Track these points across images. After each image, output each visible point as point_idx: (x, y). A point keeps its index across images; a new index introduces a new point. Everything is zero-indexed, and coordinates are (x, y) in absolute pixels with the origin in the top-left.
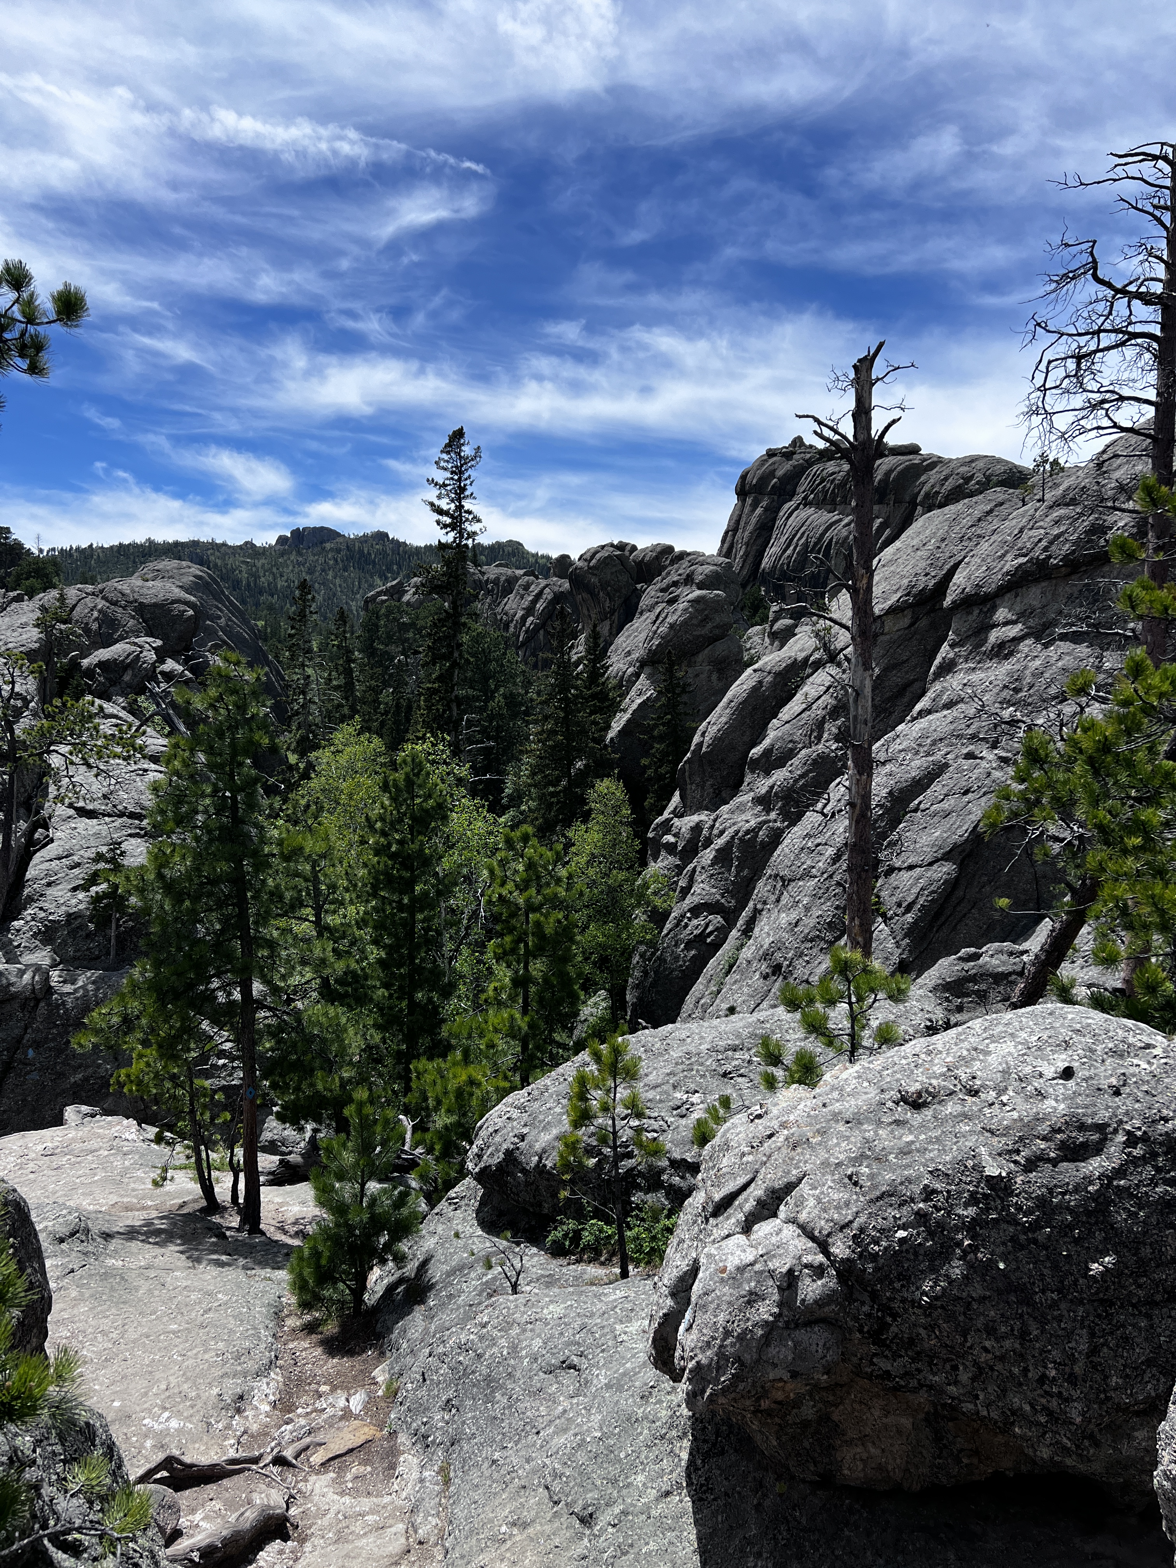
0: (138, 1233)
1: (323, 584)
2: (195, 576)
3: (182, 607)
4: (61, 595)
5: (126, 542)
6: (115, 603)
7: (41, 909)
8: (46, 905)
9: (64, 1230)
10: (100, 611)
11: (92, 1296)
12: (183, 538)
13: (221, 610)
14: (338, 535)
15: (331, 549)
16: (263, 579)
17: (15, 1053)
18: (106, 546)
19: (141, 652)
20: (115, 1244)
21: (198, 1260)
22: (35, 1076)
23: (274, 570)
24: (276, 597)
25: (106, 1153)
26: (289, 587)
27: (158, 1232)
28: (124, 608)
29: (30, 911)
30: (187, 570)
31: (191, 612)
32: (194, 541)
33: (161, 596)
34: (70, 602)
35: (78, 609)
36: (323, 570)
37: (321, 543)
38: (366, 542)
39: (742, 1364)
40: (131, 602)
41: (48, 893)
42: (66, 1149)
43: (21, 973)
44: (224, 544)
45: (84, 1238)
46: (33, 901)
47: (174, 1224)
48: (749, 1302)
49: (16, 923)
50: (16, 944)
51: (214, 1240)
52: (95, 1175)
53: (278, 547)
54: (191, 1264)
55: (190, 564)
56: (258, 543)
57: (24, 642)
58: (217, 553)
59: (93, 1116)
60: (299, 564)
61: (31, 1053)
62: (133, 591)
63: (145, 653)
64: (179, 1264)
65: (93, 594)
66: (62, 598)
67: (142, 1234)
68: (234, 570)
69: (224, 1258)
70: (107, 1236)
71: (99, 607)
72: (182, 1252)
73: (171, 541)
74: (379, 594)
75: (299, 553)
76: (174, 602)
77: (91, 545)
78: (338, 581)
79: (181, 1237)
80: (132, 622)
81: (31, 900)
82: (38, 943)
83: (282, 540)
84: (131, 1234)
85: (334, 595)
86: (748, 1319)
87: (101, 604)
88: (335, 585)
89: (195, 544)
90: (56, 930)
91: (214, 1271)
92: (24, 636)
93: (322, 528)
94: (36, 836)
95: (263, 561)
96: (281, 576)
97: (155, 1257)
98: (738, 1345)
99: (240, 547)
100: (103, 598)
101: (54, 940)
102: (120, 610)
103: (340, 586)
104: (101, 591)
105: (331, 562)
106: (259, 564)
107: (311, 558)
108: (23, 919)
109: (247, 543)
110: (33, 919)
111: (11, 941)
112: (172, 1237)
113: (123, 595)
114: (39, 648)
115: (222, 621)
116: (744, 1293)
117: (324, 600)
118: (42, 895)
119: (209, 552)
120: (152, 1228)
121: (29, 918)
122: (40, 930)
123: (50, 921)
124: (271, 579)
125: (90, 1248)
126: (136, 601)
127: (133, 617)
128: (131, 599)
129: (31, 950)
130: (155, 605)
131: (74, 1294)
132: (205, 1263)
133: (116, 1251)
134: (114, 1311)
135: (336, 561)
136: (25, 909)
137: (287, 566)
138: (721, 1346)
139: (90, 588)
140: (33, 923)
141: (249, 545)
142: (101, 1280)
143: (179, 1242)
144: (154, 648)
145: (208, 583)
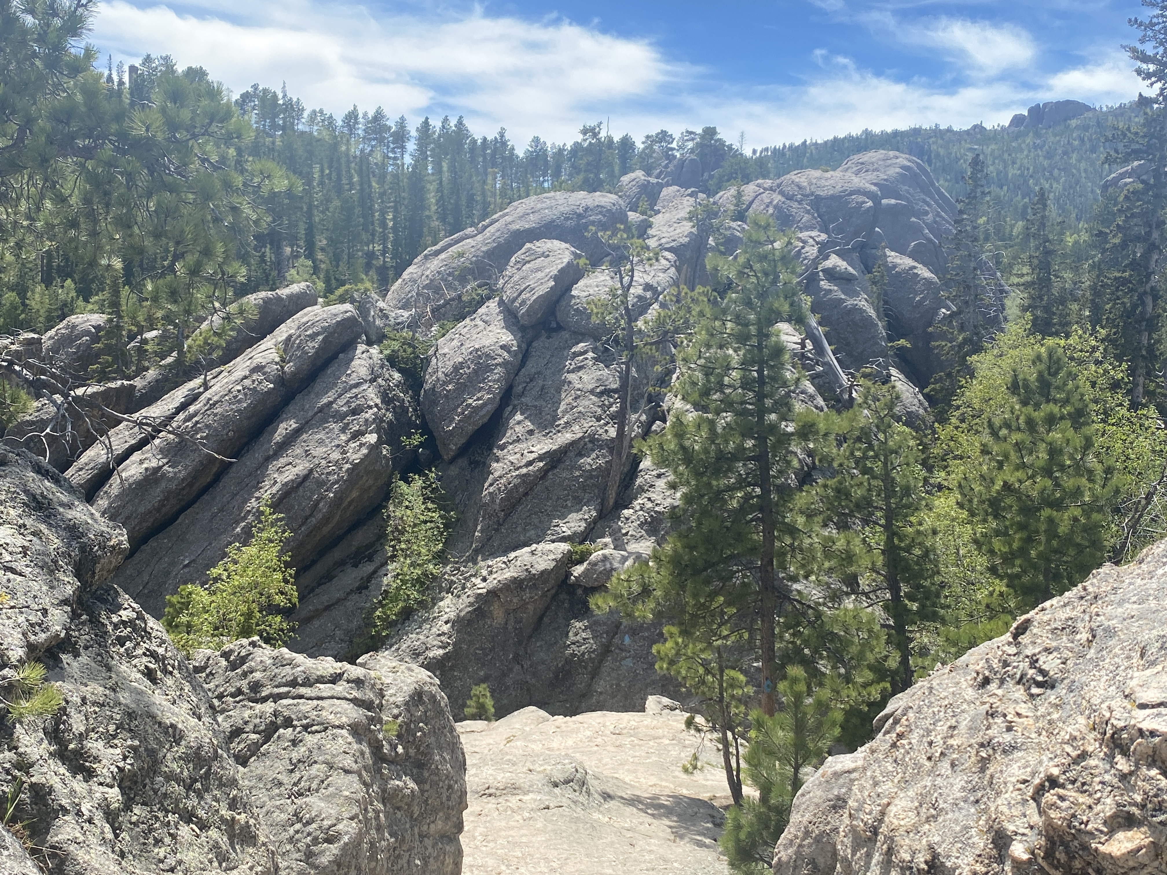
0: (640, 802)
1: (1064, 169)
2: (903, 167)
3: (861, 198)
4: (739, 193)
5: (841, 136)
6: (790, 198)
7: (649, 499)
8: (653, 496)
9: (560, 776)
10: (776, 207)
11: (552, 831)
12: (903, 127)
13: (929, 205)
14: (1087, 108)
15: (1077, 127)
16: (991, 168)
17: (613, 637)
18: (819, 142)
19: (803, 248)
20: (612, 804)
21: (682, 837)
22: (629, 662)
23: (1006, 156)
24: (1005, 188)
25: (667, 742)
26: (1022, 175)
27: (661, 806)
28: (800, 202)
29: (640, 501)
30: (894, 161)
31: (870, 204)
32: (915, 129)
33: (838, 188)
34: (747, 199)
35: (754, 206)
36: (1065, 153)
37: (1065, 120)
38: (1122, 114)
39: (815, 867)
40: (808, 196)
41: (657, 484)
42: (634, 732)
43: (624, 559)
44: (949, 130)
45: (577, 788)
46: (644, 491)
47: (678, 804)
48: (834, 807)
49: (626, 512)
50: (624, 531)
51: (709, 825)
52: (649, 758)
53: (1013, 129)
54: (672, 837)
55: (897, 153)
56: (988, 126)
57: (676, 237)
58: (940, 141)
59: (673, 709)
60: (1036, 147)
61: (627, 640)
62: (810, 184)
63: (807, 249)
64: (661, 834)
65: (771, 189)
66: (739, 195)
67: (643, 804)
68: (957, 160)
69: (708, 841)
70: (607, 796)
71: (775, 202)
72: (670, 827)
73: (889, 131)
74: (1122, 176)
75: (1037, 135)
76: (852, 193)
77: (805, 141)
78: (1083, 165)
79: (679, 815)
80: (806, 217)
81: (642, 490)
82: (643, 532)
83: (1017, 120)
84: (634, 801)
85: (1077, 182)
86: (828, 823)
87: (777, 198)
88: (1079, 170)
89: (916, 132)
90: (661, 521)
91: (690, 847)
92: (678, 231)
93: (1068, 101)
94: (654, 428)
95: (993, 146)
96: (1014, 163)
97: (641, 824)
98: (814, 847)
99: (967, 132)
100: (779, 193)
101: (658, 531)
102: (795, 205)
103: (1086, 171)
104: (779, 186)
105: (1076, 143)
106: (988, 150)
107: (1051, 139)
108: (633, 508)
109: (975, 127)
110: (642, 509)
111: (620, 528)
112: (671, 813)
113: (800, 188)
114: (689, 243)
115: (930, 218)
116: (831, 796)
117: (1064, 189)
118: (652, 486)
119: (931, 141)
120: (655, 802)
121: (638, 508)
122: (646, 520)
123: (656, 512)
124: (1001, 167)
125: (581, 799)
126: (812, 194)
127: (808, 212)
128: (808, 191)
129: (637, 539)
130: (832, 197)
131: (539, 825)
132: (687, 839)
133: (609, 810)
134: (565, 846)
135: (1082, 140)
136: (636, 499)
137: (1022, 151)
138: (800, 846)
139: (768, 183)
140: (641, 513)
141: (978, 129)
142: (570, 822)
143: (675, 819)
144: (817, 243)
145: (916, 174)
